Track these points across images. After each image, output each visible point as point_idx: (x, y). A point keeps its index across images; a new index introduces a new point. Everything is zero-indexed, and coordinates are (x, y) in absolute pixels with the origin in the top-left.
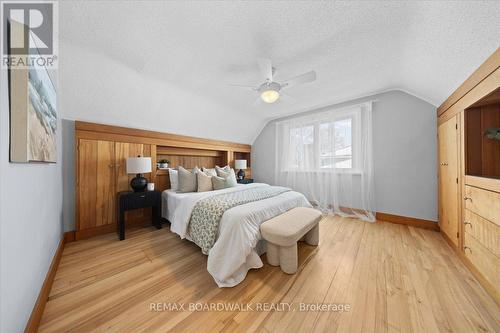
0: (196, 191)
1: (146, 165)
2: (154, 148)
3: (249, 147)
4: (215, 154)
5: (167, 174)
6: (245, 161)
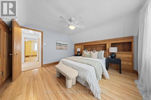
4: (103, 46)
6: (117, 48)
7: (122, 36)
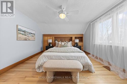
0: (57, 47)
1: (50, 41)
2: (54, 38)
3: (83, 35)
4: (69, 38)
5: (55, 43)
6: (78, 40)
7: (79, 33)
